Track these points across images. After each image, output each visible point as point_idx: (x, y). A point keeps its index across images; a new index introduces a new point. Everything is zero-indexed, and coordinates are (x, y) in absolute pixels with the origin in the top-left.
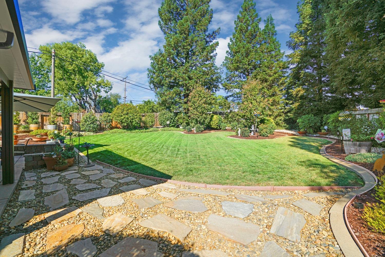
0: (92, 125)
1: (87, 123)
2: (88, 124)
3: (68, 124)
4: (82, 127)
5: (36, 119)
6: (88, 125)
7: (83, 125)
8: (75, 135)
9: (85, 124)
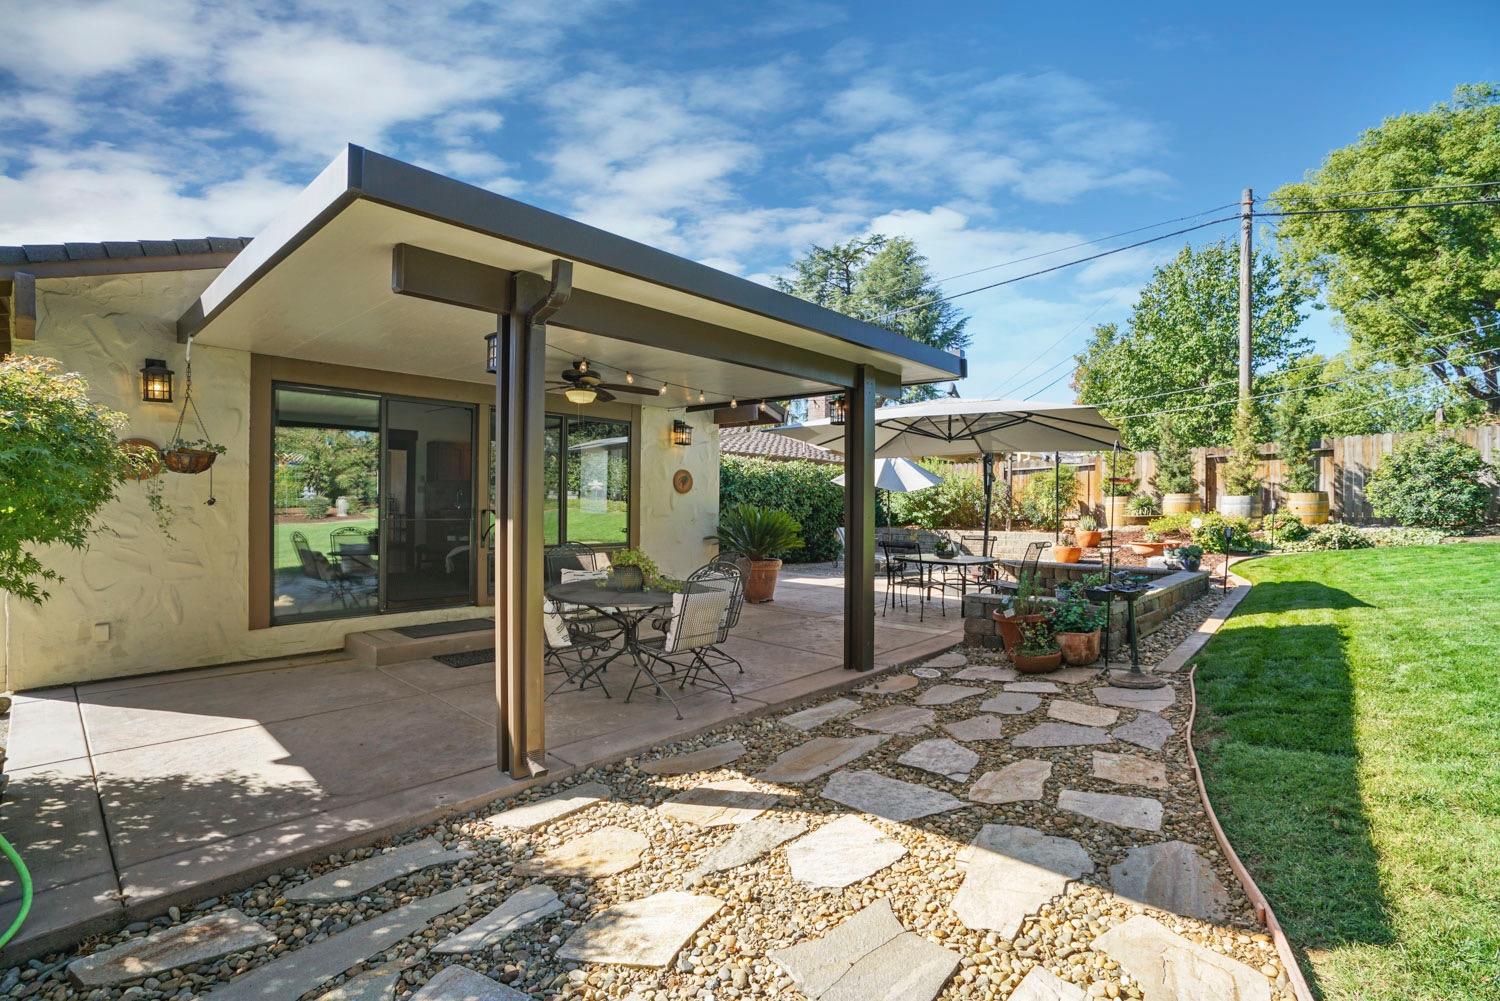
0: (1434, 494)
1: (1408, 483)
2: (1411, 490)
3: (1305, 490)
4: (1380, 502)
5: (1183, 474)
6: (1409, 493)
7: (1385, 493)
8: (1324, 541)
9: (1394, 489)
